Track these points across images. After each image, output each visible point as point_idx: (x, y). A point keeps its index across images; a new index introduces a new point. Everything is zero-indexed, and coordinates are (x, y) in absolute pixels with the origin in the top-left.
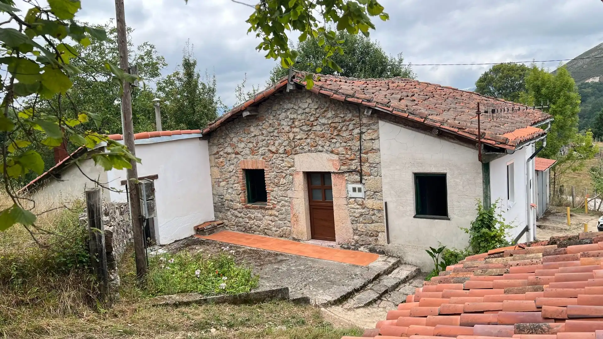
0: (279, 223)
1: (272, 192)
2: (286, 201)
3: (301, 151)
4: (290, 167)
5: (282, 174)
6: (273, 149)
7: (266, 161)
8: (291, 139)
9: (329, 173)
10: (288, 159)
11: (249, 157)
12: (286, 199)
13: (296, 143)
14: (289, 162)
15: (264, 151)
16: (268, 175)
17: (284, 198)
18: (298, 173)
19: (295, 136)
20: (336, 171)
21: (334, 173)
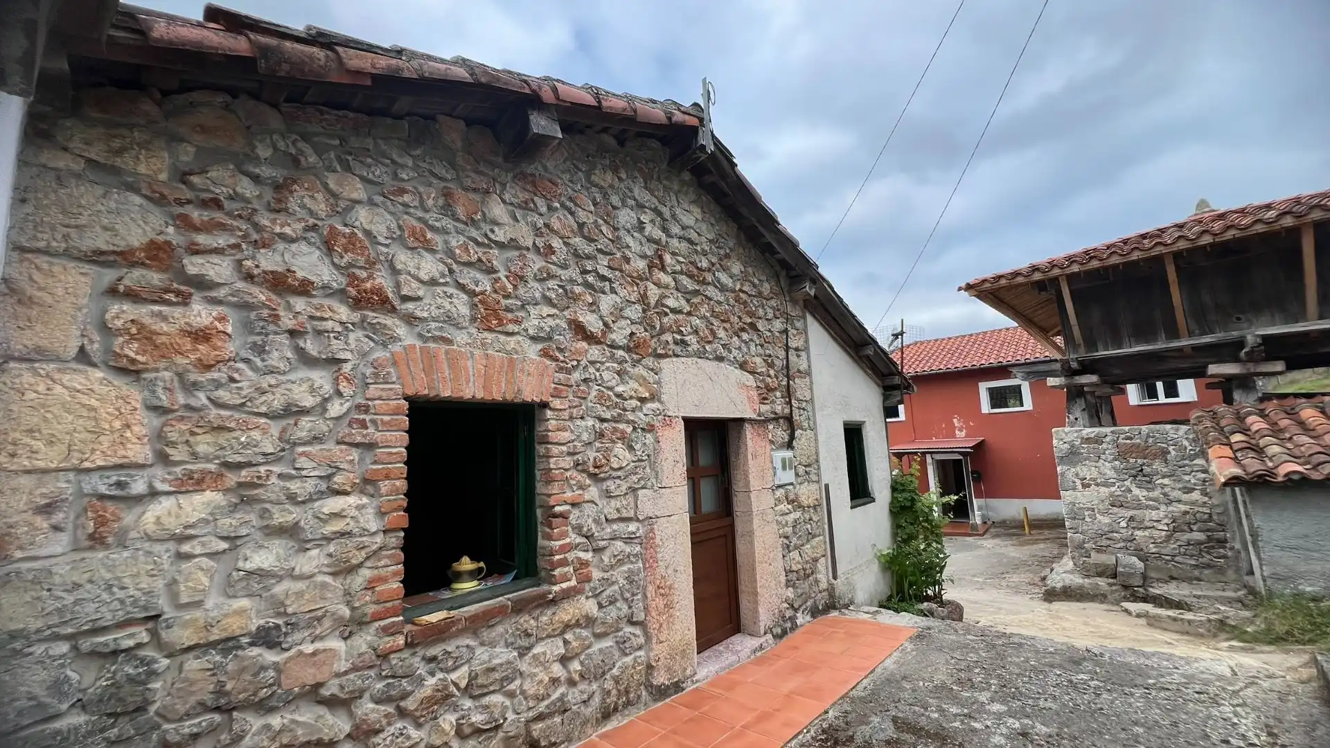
0: (601, 650)
1: (576, 512)
2: (629, 540)
3: (678, 349)
4: (643, 400)
5: (621, 426)
6: (592, 322)
7: (561, 369)
8: (653, 302)
9: (740, 421)
10: (639, 370)
11: (461, 338)
12: (632, 527)
13: (665, 320)
14: (643, 381)
15: (551, 322)
16: (563, 429)
17: (622, 525)
18: (668, 420)
19: (663, 297)
20: (754, 416)
21: (750, 420)
